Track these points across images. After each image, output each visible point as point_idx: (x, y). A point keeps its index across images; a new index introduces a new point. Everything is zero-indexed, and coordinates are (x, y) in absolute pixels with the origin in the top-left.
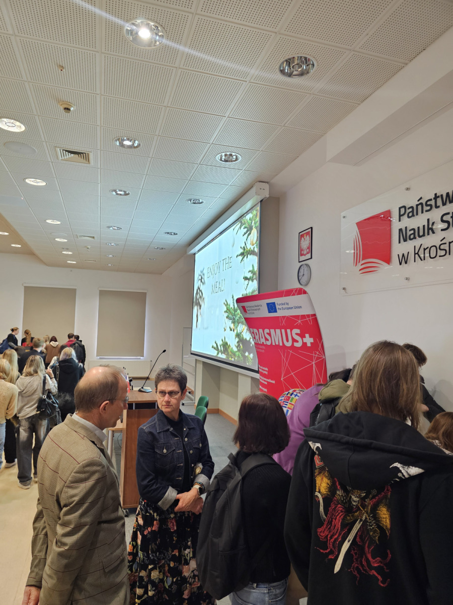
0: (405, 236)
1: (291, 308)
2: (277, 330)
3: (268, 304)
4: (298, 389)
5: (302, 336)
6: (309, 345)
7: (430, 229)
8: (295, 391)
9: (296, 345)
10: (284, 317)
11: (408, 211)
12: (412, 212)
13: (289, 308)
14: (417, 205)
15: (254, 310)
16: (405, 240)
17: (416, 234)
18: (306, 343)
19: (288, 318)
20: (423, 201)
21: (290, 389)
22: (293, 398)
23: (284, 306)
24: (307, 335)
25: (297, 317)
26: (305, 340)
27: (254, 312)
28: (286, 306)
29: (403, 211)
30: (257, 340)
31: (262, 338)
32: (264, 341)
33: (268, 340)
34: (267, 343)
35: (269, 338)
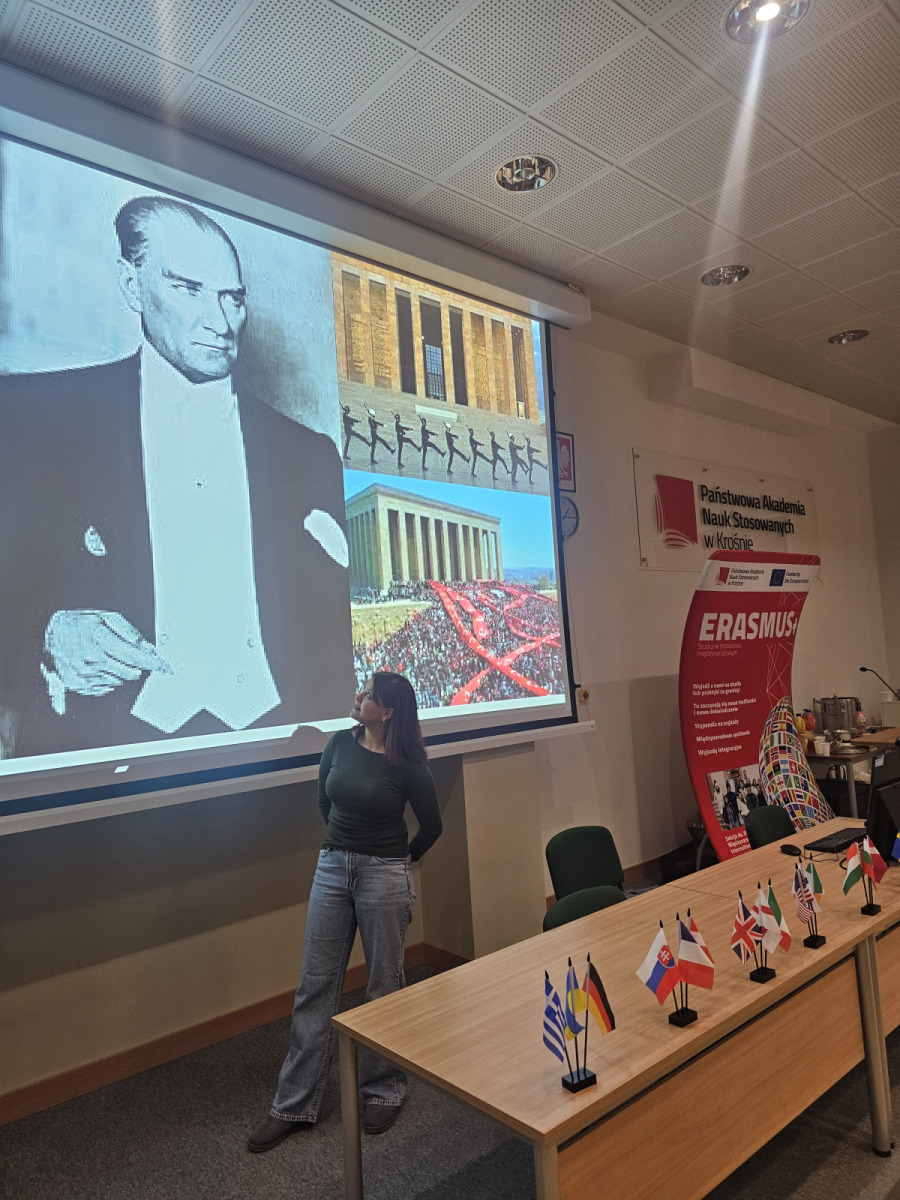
3: (775, 571)
10: (787, 593)
13: (798, 581)
23: (794, 578)
27: (744, 581)
30: (723, 634)
31: (740, 629)
32: (742, 634)
33: (752, 631)
34: (749, 636)
35: (755, 628)
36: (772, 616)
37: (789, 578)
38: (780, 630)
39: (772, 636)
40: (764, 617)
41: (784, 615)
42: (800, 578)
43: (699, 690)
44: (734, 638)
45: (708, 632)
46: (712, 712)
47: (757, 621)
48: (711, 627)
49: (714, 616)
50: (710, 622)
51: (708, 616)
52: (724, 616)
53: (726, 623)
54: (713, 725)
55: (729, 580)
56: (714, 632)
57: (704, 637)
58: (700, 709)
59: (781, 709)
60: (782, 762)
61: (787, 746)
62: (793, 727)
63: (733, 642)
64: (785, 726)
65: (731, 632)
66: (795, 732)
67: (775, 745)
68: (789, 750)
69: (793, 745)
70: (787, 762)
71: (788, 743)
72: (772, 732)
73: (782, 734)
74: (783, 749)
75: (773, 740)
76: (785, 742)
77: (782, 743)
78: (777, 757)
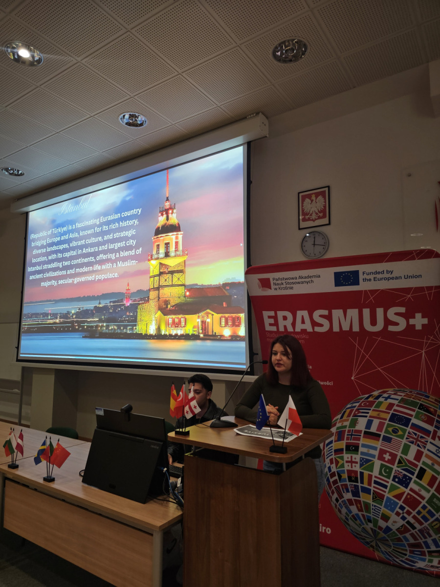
1: (397, 278)
2: (349, 311)
3: (338, 275)
4: (392, 389)
5: (407, 316)
6: (419, 327)
8: (384, 392)
9: (391, 328)
10: (373, 292)
13: (392, 278)
15: (293, 283)
18: (414, 326)
19: (383, 292)
21: (374, 391)
22: (381, 403)
23: (380, 276)
24: (418, 316)
25: (407, 290)
26: (412, 321)
27: (294, 286)
28: (386, 275)
30: (285, 327)
31: (303, 322)
32: (308, 327)
33: (321, 325)
34: (317, 329)
35: (326, 323)
36: (353, 313)
37: (372, 277)
38: (374, 322)
39: (356, 328)
40: (337, 314)
41: (380, 312)
42: (394, 275)
44: (298, 329)
45: (271, 325)
47: (329, 318)
48: (272, 321)
49: (272, 313)
50: (270, 317)
51: (266, 314)
52: (280, 314)
53: (285, 318)
55: (273, 286)
56: (276, 324)
57: (268, 328)
59: (381, 399)
60: (364, 446)
61: (383, 434)
62: (414, 421)
63: (298, 333)
64: (388, 417)
65: (294, 324)
66: (414, 426)
67: (358, 428)
68: (387, 439)
69: (402, 437)
70: (375, 448)
71: (387, 431)
72: (355, 415)
73: (376, 423)
74: (368, 435)
75: (354, 423)
76: (380, 427)
77: (374, 429)
78: (359, 439)
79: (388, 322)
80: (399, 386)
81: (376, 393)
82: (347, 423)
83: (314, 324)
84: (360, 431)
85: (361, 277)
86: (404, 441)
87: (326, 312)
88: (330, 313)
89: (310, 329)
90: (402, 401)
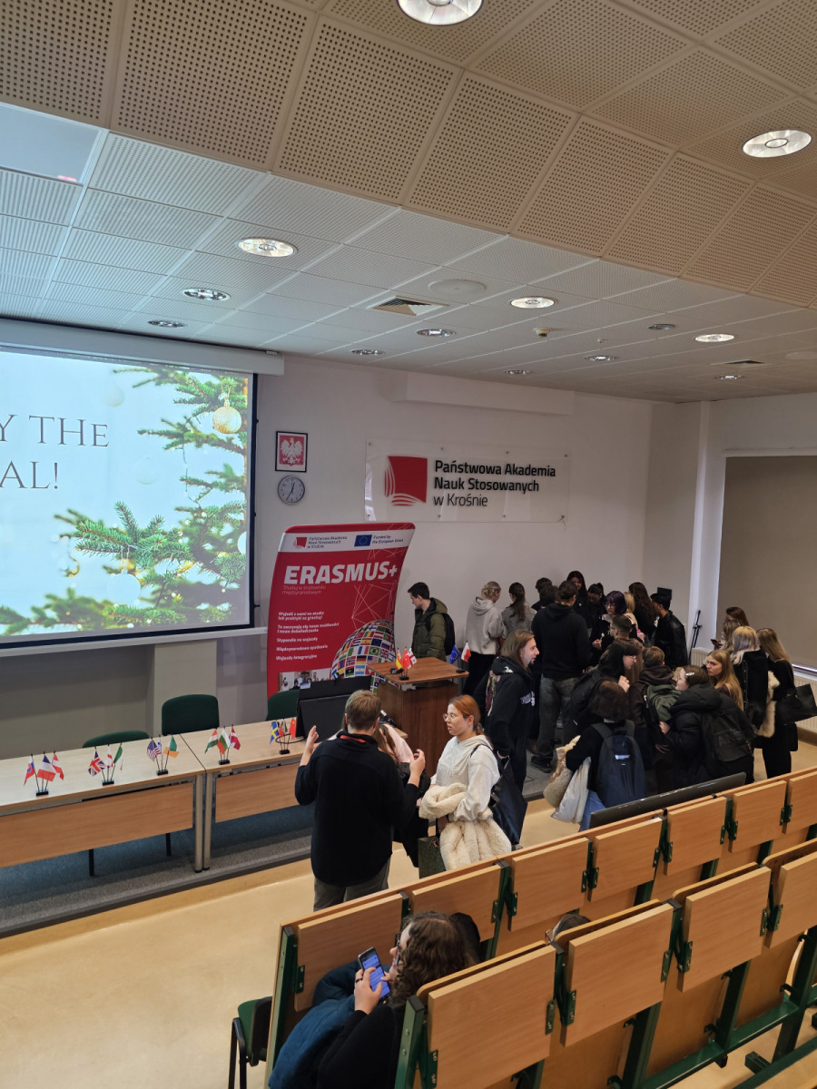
0: (439, 483)
2: (358, 566)
3: (358, 537)
4: (373, 621)
5: (389, 567)
6: (392, 575)
7: (460, 485)
8: (369, 624)
9: (379, 577)
10: (376, 551)
11: (444, 466)
12: (447, 469)
13: (389, 541)
14: (452, 465)
15: (325, 543)
16: (441, 487)
17: (449, 485)
18: (390, 574)
19: (382, 551)
20: (457, 463)
22: (367, 633)
23: (383, 539)
24: (394, 566)
25: (393, 550)
27: (325, 545)
28: (386, 539)
29: (439, 464)
30: (307, 580)
31: (324, 575)
33: (337, 577)
34: (334, 581)
35: (341, 575)
36: (361, 566)
37: (378, 540)
38: (371, 574)
39: (360, 579)
40: (351, 567)
41: (377, 564)
42: (391, 539)
43: (283, 616)
44: (318, 582)
45: (292, 578)
46: (293, 631)
47: (344, 571)
48: (295, 575)
49: (296, 568)
50: (294, 571)
51: (289, 569)
52: (305, 569)
54: (292, 640)
55: (307, 544)
56: (298, 578)
57: (287, 581)
58: (283, 629)
59: (368, 630)
60: (357, 667)
61: (368, 655)
62: (384, 641)
63: (317, 585)
64: (370, 642)
65: (315, 578)
66: (385, 646)
67: (353, 655)
68: (370, 658)
69: (377, 654)
70: (363, 667)
71: (370, 653)
72: (352, 646)
73: (364, 647)
74: (361, 658)
75: (351, 652)
76: (366, 652)
77: (362, 654)
78: (354, 663)
79: (380, 573)
80: (377, 618)
81: (365, 627)
82: (346, 653)
83: (332, 576)
84: (354, 657)
85: (372, 540)
86: (379, 657)
87: (342, 567)
88: (346, 568)
89: (328, 581)
90: (379, 628)
